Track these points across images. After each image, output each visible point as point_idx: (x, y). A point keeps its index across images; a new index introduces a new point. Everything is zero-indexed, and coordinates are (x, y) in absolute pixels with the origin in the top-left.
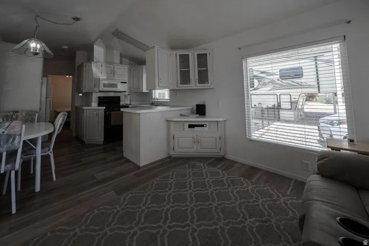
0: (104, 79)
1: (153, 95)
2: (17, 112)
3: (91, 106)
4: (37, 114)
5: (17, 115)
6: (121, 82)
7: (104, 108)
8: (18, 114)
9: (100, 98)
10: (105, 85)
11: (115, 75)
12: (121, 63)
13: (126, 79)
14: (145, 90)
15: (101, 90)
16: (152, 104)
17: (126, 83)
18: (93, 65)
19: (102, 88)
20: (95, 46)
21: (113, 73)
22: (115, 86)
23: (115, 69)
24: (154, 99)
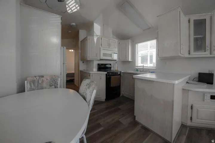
1: (136, 64)
2: (42, 77)
3: (93, 71)
4: (59, 79)
5: (42, 80)
6: (114, 53)
7: (106, 73)
8: (43, 78)
10: (104, 55)
11: (110, 47)
14: (130, 60)
15: (101, 58)
16: (137, 70)
21: (109, 45)
22: (111, 55)
23: (110, 43)
24: (137, 66)
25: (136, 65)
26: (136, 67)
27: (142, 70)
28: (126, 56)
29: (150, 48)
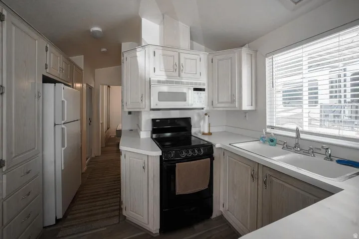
0: (159, 82)
1: (268, 120)
6: (195, 89)
9: (154, 120)
10: (162, 96)
11: (182, 74)
12: (192, 48)
13: (203, 81)
14: (246, 106)
16: (271, 141)
17: (204, 90)
18: (138, 54)
19: (155, 103)
20: (144, 20)
21: (178, 68)
22: (182, 97)
23: (182, 61)
24: (272, 128)
25: (268, 124)
26: (268, 130)
27: (292, 143)
28: (233, 96)
29: (310, 67)
